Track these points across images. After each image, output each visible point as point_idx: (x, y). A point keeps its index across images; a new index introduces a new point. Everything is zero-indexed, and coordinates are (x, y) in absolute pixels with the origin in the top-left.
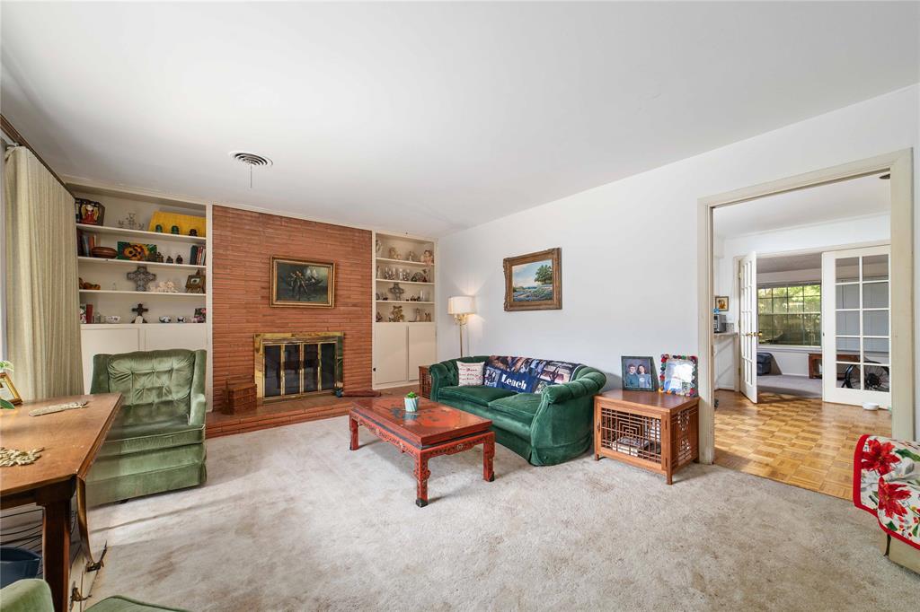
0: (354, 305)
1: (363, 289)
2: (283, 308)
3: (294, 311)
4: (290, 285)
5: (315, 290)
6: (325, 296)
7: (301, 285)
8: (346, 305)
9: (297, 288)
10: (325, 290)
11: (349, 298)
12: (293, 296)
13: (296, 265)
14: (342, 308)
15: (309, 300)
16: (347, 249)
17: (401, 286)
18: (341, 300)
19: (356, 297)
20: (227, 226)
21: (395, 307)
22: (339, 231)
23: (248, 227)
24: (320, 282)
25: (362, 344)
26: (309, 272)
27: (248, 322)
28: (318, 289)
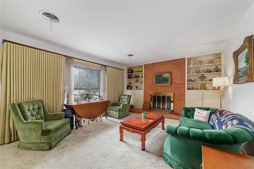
0: (178, 84)
1: (181, 79)
2: (157, 86)
3: (160, 87)
4: (158, 80)
5: (165, 81)
6: (168, 82)
7: (161, 79)
8: (175, 84)
9: (160, 80)
10: (168, 80)
11: (177, 82)
12: (159, 83)
13: (160, 75)
14: (174, 86)
15: (163, 84)
16: (176, 66)
17: (205, 75)
18: (173, 83)
19: (179, 82)
20: (146, 68)
21: (202, 84)
22: (173, 61)
23: (150, 67)
24: (166, 78)
25: (181, 97)
26: (163, 76)
27: (150, 89)
28: (166, 80)
